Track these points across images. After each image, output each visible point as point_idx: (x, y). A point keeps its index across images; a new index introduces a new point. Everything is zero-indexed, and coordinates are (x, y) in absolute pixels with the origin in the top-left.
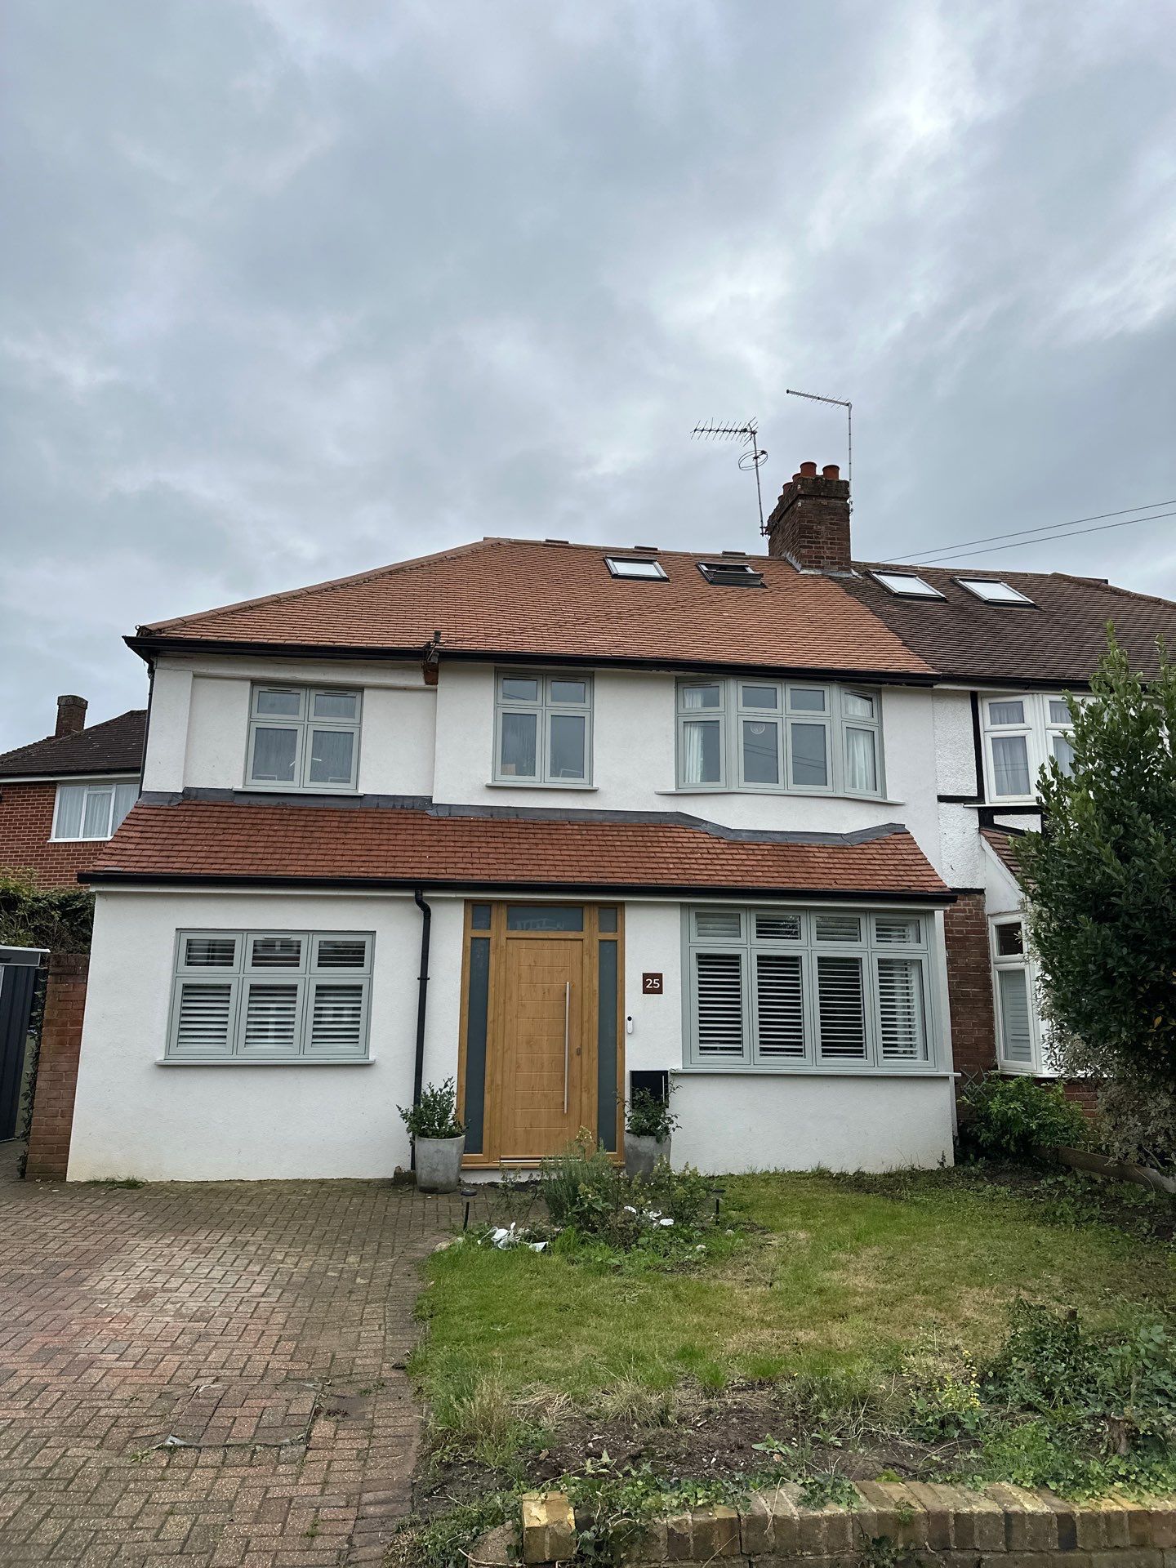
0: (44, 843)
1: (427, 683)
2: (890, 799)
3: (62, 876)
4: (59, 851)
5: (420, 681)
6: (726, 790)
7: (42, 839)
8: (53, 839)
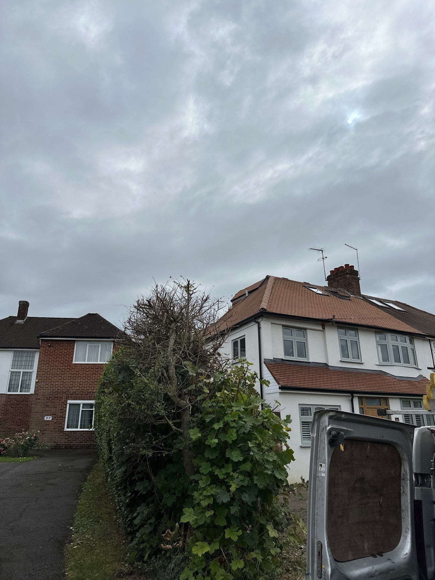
0: (71, 364)
1: (323, 329)
2: (419, 368)
3: (79, 376)
4: (77, 367)
5: (321, 328)
6: (391, 365)
7: (69, 362)
8: (74, 362)
